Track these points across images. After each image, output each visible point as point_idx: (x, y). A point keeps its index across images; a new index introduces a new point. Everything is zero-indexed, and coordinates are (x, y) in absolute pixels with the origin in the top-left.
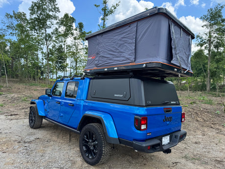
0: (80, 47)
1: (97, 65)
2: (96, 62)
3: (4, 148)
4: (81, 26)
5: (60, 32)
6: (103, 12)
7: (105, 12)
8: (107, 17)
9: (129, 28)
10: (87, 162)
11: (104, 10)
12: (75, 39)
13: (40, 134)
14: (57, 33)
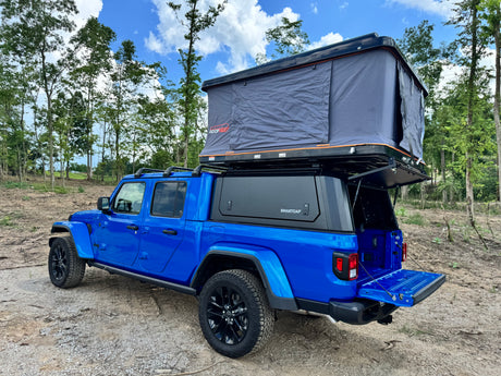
0: (127, 97)
1: (233, 147)
2: (233, 141)
3: (20, 335)
4: (129, 49)
5: (78, 61)
6: (189, 22)
7: (193, 21)
8: (199, 34)
9: (315, 73)
10: (222, 353)
11: (192, 16)
12: (114, 77)
13: (84, 299)
14: (73, 65)
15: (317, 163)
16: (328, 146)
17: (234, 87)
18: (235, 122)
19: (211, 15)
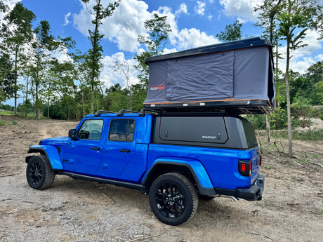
1: (168, 99)
2: (168, 95)
5: (10, 33)
7: (98, 12)
9: (223, 57)
10: (168, 223)
11: (97, 8)
15: (222, 109)
16: (232, 100)
17: (169, 62)
18: (170, 84)
19: (110, 8)
